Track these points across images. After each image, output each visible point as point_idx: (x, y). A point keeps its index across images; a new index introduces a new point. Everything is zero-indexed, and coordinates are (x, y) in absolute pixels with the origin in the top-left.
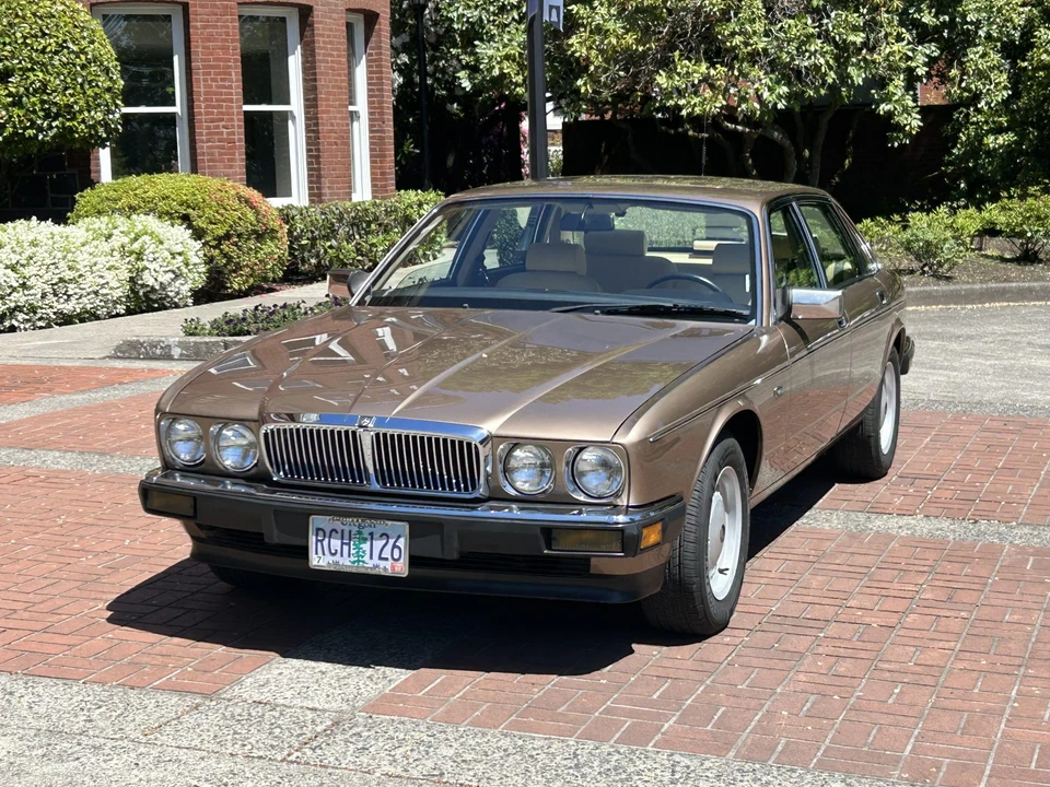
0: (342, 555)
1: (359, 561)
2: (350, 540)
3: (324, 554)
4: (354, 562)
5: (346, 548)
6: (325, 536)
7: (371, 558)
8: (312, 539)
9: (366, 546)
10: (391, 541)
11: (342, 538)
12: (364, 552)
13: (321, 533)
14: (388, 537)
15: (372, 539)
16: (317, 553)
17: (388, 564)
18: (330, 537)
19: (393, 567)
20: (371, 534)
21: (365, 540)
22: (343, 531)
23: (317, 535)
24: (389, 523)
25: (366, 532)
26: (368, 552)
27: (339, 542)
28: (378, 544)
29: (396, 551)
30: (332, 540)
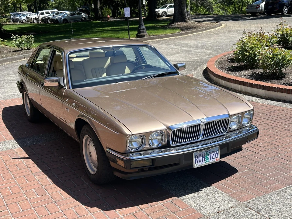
0: (203, 161)
1: (207, 161)
2: (204, 156)
3: (198, 163)
4: (206, 162)
5: (203, 159)
6: (197, 157)
7: (210, 159)
8: (194, 159)
9: (209, 157)
10: (215, 153)
11: (202, 156)
12: (208, 158)
13: (196, 157)
14: (214, 152)
15: (210, 154)
16: (196, 163)
17: (215, 160)
18: (199, 157)
19: (216, 160)
20: (210, 153)
21: (209, 154)
22: (202, 154)
23: (195, 158)
24: (214, 148)
25: (208, 153)
26: (209, 158)
27: (202, 158)
28: (212, 155)
29: (217, 155)
30: (200, 158)
